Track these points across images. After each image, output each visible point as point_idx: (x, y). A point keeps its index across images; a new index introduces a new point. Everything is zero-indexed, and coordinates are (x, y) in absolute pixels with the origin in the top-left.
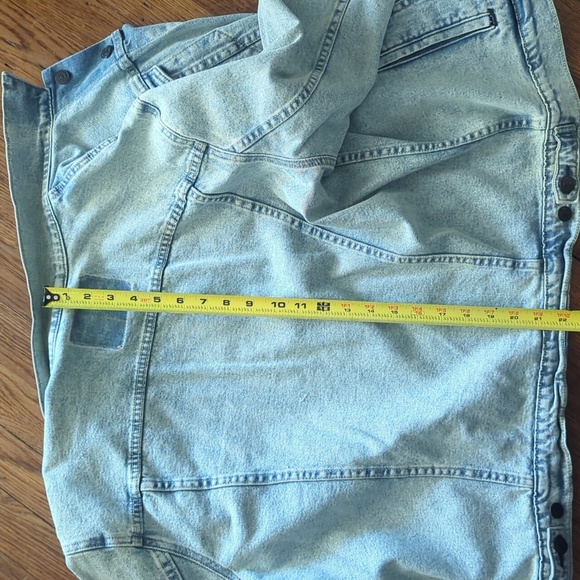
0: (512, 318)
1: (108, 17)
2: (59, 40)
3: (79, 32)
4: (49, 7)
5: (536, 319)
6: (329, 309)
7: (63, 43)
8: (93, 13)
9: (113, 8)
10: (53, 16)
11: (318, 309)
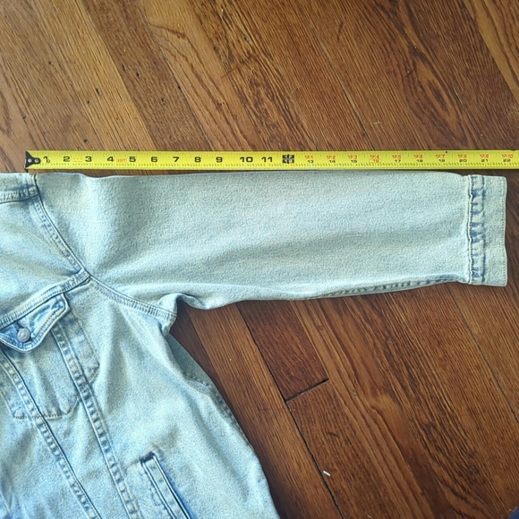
0: (461, 161)
1: (61, 83)
2: (10, 80)
3: (30, 83)
4: (17, 48)
5: (483, 161)
6: (293, 162)
7: (12, 83)
8: (51, 74)
9: (69, 79)
10: (16, 57)
11: (284, 162)
